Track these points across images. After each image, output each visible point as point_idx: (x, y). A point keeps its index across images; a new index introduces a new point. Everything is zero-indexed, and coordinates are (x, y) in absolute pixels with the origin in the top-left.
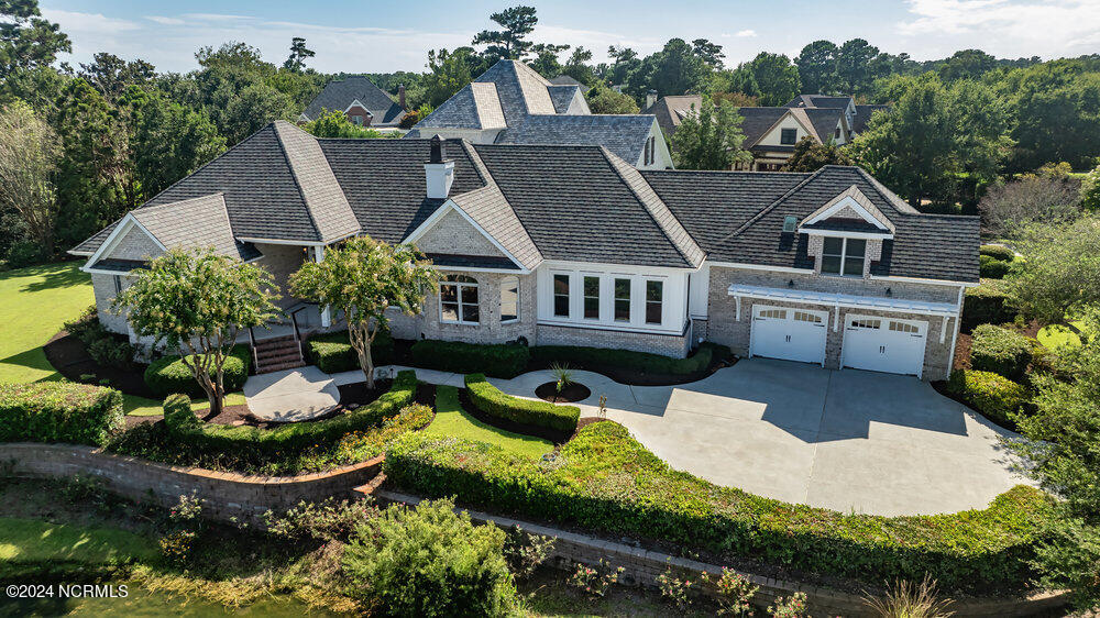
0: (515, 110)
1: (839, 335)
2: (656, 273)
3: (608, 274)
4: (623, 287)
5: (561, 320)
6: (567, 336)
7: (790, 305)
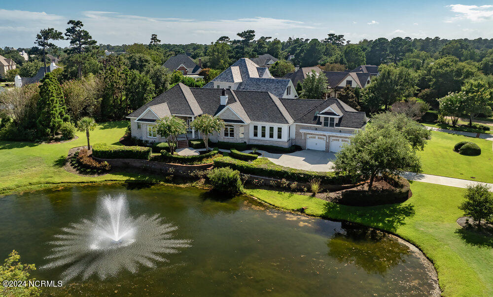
0: (245, 76)
1: (329, 143)
2: (280, 125)
3: (268, 125)
4: (272, 129)
5: (256, 138)
6: (257, 142)
7: (316, 135)
